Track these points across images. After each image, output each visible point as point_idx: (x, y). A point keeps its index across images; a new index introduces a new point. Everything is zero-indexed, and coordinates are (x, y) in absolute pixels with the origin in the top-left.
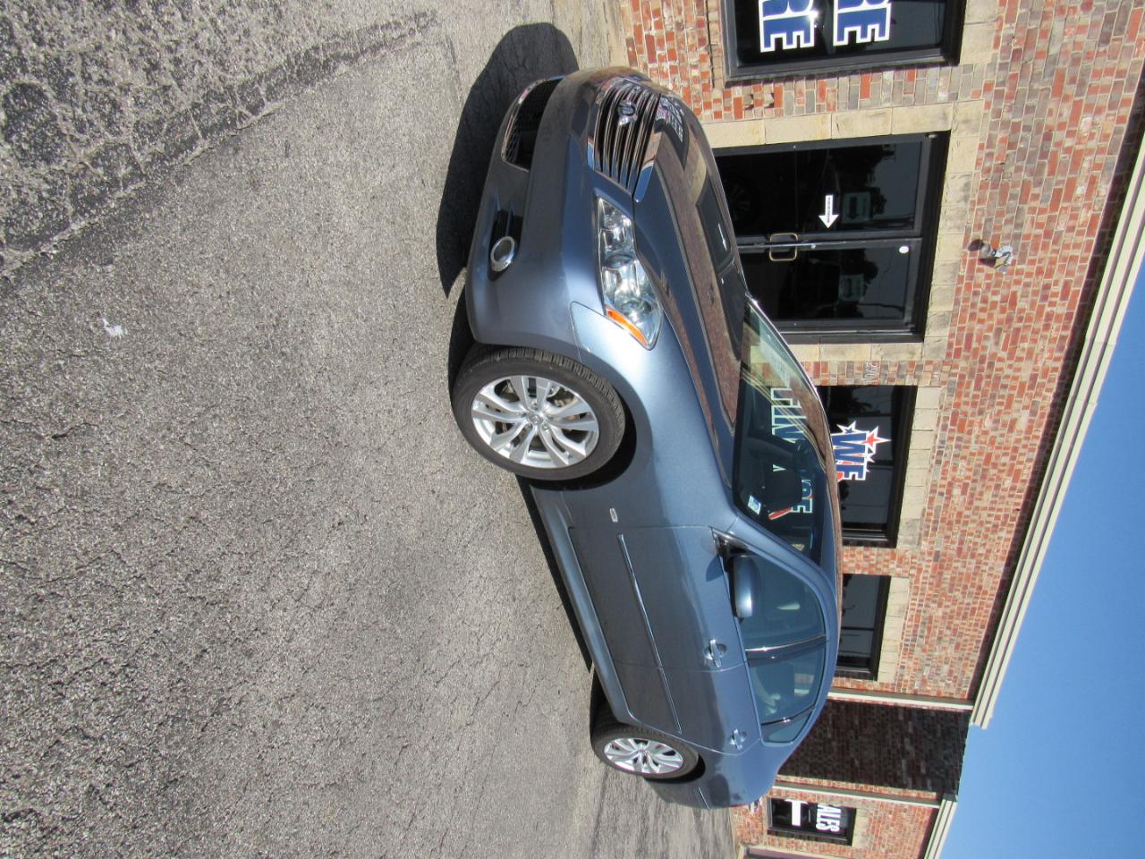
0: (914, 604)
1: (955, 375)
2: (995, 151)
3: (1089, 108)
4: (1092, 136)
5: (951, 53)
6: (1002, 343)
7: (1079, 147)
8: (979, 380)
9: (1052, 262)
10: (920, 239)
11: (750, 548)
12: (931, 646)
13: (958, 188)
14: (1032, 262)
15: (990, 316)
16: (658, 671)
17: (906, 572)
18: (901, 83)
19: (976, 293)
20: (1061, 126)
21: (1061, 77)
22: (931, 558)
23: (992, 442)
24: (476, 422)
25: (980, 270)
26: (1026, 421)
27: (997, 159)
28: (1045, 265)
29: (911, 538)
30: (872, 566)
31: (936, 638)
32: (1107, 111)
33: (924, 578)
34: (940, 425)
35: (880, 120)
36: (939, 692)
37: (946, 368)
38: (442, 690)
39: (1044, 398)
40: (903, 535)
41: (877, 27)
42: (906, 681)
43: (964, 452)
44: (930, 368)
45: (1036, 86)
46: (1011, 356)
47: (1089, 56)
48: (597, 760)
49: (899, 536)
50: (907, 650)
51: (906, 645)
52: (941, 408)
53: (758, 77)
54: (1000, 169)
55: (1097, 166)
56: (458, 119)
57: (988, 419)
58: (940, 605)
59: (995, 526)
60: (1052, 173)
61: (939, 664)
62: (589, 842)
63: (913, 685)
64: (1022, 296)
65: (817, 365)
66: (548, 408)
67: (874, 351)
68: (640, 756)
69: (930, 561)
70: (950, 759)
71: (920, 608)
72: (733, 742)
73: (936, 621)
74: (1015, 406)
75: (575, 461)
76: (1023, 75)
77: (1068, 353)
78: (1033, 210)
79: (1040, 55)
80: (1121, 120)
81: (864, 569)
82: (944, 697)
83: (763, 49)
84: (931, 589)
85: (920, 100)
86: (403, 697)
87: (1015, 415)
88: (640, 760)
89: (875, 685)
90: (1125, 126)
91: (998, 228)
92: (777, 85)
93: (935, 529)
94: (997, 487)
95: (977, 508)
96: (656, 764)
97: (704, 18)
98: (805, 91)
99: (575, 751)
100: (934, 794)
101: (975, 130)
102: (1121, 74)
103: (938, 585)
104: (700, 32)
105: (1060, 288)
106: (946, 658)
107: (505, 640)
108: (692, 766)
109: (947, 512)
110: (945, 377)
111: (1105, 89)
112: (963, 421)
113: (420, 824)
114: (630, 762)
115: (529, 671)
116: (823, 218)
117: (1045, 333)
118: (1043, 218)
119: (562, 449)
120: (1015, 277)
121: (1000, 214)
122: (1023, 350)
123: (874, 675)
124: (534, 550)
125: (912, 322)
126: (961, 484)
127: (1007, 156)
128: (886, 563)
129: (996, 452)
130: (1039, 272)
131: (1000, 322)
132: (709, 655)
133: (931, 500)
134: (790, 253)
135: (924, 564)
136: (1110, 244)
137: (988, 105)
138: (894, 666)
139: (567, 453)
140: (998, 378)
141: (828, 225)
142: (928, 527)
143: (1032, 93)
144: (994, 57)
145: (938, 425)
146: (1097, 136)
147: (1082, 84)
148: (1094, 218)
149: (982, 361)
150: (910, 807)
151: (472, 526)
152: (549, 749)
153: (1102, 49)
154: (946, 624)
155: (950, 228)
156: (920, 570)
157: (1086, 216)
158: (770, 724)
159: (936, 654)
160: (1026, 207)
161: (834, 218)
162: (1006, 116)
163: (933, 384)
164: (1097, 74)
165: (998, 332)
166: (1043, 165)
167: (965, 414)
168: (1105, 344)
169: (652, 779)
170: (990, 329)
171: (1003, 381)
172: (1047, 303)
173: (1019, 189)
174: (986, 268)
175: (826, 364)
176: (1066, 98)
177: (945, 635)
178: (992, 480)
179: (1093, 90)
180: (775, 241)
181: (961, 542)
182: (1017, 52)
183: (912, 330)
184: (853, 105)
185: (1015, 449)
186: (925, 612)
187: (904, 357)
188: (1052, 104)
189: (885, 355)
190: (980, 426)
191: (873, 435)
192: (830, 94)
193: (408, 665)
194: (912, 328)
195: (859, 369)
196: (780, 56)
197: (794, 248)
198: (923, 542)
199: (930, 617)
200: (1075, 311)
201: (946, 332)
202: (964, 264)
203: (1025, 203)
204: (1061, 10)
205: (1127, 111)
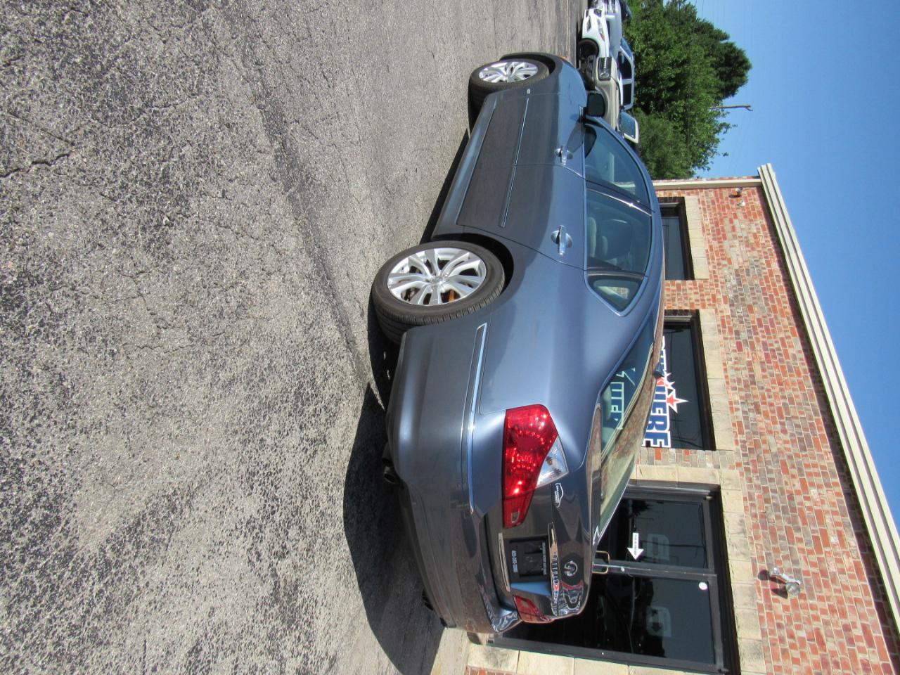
2: (756, 503)
3: (812, 484)
4: (822, 502)
7: (817, 508)
9: (840, 602)
10: (715, 575)
13: (735, 522)
14: (821, 599)
18: (681, 455)
19: (779, 626)
20: (798, 493)
21: (784, 464)
25: (775, 601)
27: (760, 508)
28: (834, 602)
32: (825, 488)
35: (670, 472)
41: (663, 441)
45: (770, 467)
47: (797, 455)
54: (763, 516)
55: (838, 524)
60: (804, 523)
64: (827, 635)
76: (759, 461)
78: (802, 550)
79: (766, 451)
80: (838, 494)
85: (695, 466)
90: (843, 498)
91: (779, 562)
101: (737, 486)
102: (823, 467)
105: (861, 632)
116: (631, 550)
118: (814, 558)
120: (811, 612)
121: (776, 550)
125: (726, 667)
127: (766, 507)
130: (833, 610)
131: (816, 665)
134: (604, 569)
136: (883, 589)
137: (742, 474)
141: (636, 557)
143: (770, 471)
146: (827, 503)
147: (800, 470)
148: (857, 564)
153: (804, 453)
155: (738, 554)
157: (849, 563)
160: (795, 547)
161: (640, 551)
162: (756, 482)
164: (807, 466)
166: (795, 516)
172: (855, 648)
173: (784, 532)
174: (780, 598)
176: (793, 476)
182: (750, 449)
184: (651, 463)
188: (785, 478)
194: (726, 673)
200: (890, 662)
202: (759, 592)
203: (794, 544)
204: (770, 432)
205: (840, 489)
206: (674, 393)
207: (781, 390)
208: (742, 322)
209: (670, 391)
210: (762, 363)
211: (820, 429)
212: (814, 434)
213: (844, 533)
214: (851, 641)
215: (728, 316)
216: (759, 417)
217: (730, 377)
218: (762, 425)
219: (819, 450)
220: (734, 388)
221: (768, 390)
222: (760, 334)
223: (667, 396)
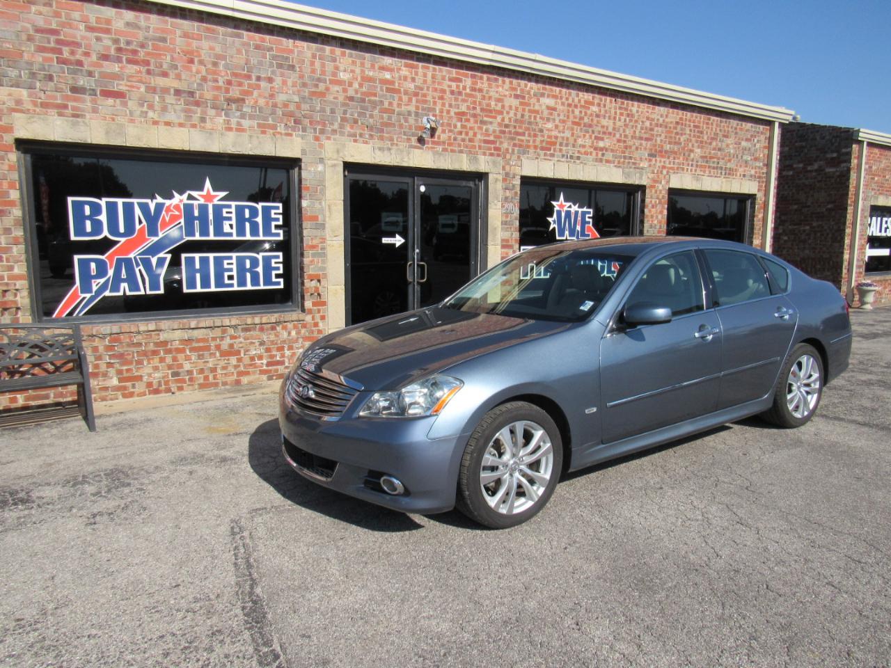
0: (691, 170)
1: (513, 150)
2: (358, 132)
3: (334, 74)
4: (353, 71)
5: (294, 163)
6: (491, 120)
7: (359, 79)
8: (517, 134)
9: (435, 90)
10: (416, 178)
11: (620, 308)
12: (726, 156)
13: (382, 155)
14: (435, 103)
15: (471, 128)
16: (723, 376)
17: (665, 177)
18: (310, 195)
19: (455, 139)
20: (345, 91)
21: (313, 94)
22: (654, 159)
23: (564, 122)
24: (516, 511)
25: (439, 137)
26: (548, 99)
27: (364, 130)
28: (437, 95)
29: (638, 175)
30: (660, 203)
31: (719, 153)
32: (337, 63)
33: (670, 163)
34: (549, 158)
35: (333, 208)
36: (765, 147)
37: (508, 156)
38: (725, 552)
39: (531, 88)
40: (635, 180)
41: (273, 211)
42: (756, 172)
43: (571, 141)
44: (507, 168)
45: (318, 108)
46: (501, 113)
47: (301, 77)
48: (809, 424)
49: (637, 183)
50: (730, 173)
51: (725, 174)
52: (537, 158)
53: (299, 290)
54: (370, 128)
55: (373, 66)
56: (303, 509)
57: (546, 126)
58: (691, 151)
59: (628, 115)
60: (375, 95)
61: (741, 148)
62: (881, 433)
63: (759, 167)
64: (458, 108)
65: (503, 247)
66: (506, 457)
67: (494, 207)
68: (803, 389)
69: (656, 160)
70: (824, 135)
71: (694, 165)
72: (787, 317)
73: (705, 153)
74: (537, 108)
75: (548, 439)
76: (310, 117)
77: (499, 75)
78: (399, 105)
79: (298, 107)
80: (343, 54)
81: (663, 207)
82: (769, 144)
83: (282, 286)
84: (679, 158)
85: (322, 182)
86: (725, 585)
87: (544, 107)
88: (807, 389)
89: (760, 196)
90: (348, 51)
91: (410, 127)
92: (306, 277)
93: (631, 158)
94: (598, 116)
95: (614, 129)
96: (810, 376)
97: (258, 326)
98: (310, 259)
99: (798, 443)
100: (854, 146)
101: (344, 145)
102: (314, 56)
103: (675, 153)
104: (267, 330)
105: (454, 83)
106: (736, 144)
107: (692, 498)
108: (810, 348)
109: (617, 150)
110: (514, 157)
111: (323, 65)
112: (548, 143)
113: (836, 579)
114: (809, 397)
115: (722, 478)
116: (398, 244)
117: (485, 91)
118: (405, 98)
119: (538, 448)
120: (445, 114)
121: (401, 126)
122: (496, 105)
123: (752, 197)
124: (625, 470)
125: (475, 181)
126: (595, 141)
127: (362, 124)
128: (658, 192)
129: (571, 118)
130: (442, 98)
131: (476, 122)
132: (708, 337)
133: (608, 161)
134: (422, 267)
135: (658, 164)
136: (424, 54)
137: (328, 138)
138: (743, 182)
139: (542, 444)
140: (516, 121)
141: (403, 241)
142: (629, 163)
143: (323, 110)
144: (297, 136)
145: (550, 160)
146: (353, 68)
147: (319, 80)
148: (406, 66)
149: (504, 132)
150: (866, 163)
151: (597, 519)
152: (791, 465)
153: (298, 69)
154: (707, 145)
155: (409, 158)
156: (664, 167)
157: (406, 71)
158: (772, 288)
159: (732, 151)
160: (397, 110)
161: (398, 237)
162: (336, 126)
163: (520, 165)
164: (313, 71)
165: (483, 122)
166: (369, 101)
167: (542, 142)
168: (493, 52)
169: (825, 380)
170: (480, 128)
171: (519, 116)
172: (464, 92)
173: (385, 115)
174: (437, 134)
175: (503, 240)
176: (327, 89)
177: (717, 145)
178: (592, 120)
179: (323, 73)
180: (412, 277)
181: (641, 138)
182: (296, 122)
183: (480, 180)
184: (322, 226)
185: (569, 105)
186: (697, 162)
187: (500, 185)
188: (330, 98)
189: (497, 199)
190: (552, 130)
191: (558, 205)
192: (314, 241)
193: (698, 579)
194: (479, 181)
195: (507, 217)
196: (287, 275)
197: (418, 265)
198: (641, 165)
199: (702, 157)
200: (470, 73)
201: (482, 158)
202: (434, 148)
203: (394, 111)
204: (272, 96)
205: (338, 51)
206: (195, 194)
207: (201, 62)
208: (50, 78)
209: (190, 197)
210: (149, 72)
211: (263, 40)
212: (270, 49)
213: (381, 65)
214: (460, 93)
215: (30, 96)
216: (249, 101)
217: (182, 121)
218: (262, 102)
219: (291, 51)
220: (203, 120)
221: (204, 79)
222: (78, 57)
223: (202, 201)
